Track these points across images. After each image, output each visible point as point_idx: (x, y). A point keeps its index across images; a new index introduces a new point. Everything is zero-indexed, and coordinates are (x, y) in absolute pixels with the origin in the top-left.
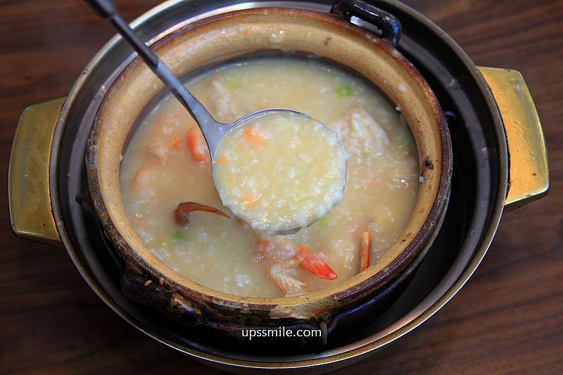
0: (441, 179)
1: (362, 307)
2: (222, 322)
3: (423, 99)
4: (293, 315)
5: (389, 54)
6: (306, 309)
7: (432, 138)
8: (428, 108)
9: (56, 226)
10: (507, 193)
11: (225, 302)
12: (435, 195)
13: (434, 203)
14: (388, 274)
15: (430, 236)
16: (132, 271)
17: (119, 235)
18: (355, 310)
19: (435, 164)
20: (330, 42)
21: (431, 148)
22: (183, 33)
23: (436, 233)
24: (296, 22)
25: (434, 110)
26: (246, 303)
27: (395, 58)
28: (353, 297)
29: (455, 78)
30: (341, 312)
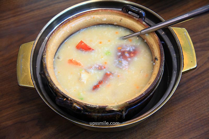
0: (161, 63)
1: (136, 106)
2: (90, 112)
3: (154, 38)
4: (113, 109)
5: (142, 23)
6: (118, 107)
7: (157, 50)
8: (155, 40)
9: (33, 83)
10: (183, 68)
11: (91, 105)
12: (159, 68)
13: (159, 71)
14: (144, 94)
15: (158, 82)
17: (54, 84)
18: (134, 107)
19: (158, 59)
20: (122, 20)
21: (157, 53)
23: (160, 81)
25: (158, 41)
26: (98, 105)
27: (144, 25)
28: (133, 102)
29: (164, 31)
30: (129, 108)
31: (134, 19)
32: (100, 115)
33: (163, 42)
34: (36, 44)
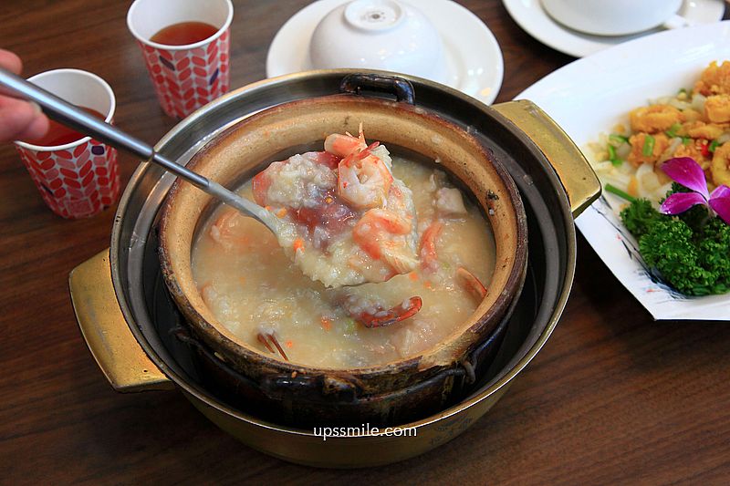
0: (513, 203)
3: (462, 142)
4: (438, 364)
5: (414, 113)
6: (447, 353)
7: (485, 173)
8: (470, 149)
11: (372, 370)
12: (514, 217)
13: (517, 224)
18: (488, 342)
20: (348, 121)
21: (488, 182)
22: (209, 149)
24: (310, 111)
25: (477, 147)
26: (394, 364)
27: (419, 115)
29: (469, 125)
30: (476, 348)
31: (386, 107)
32: (404, 392)
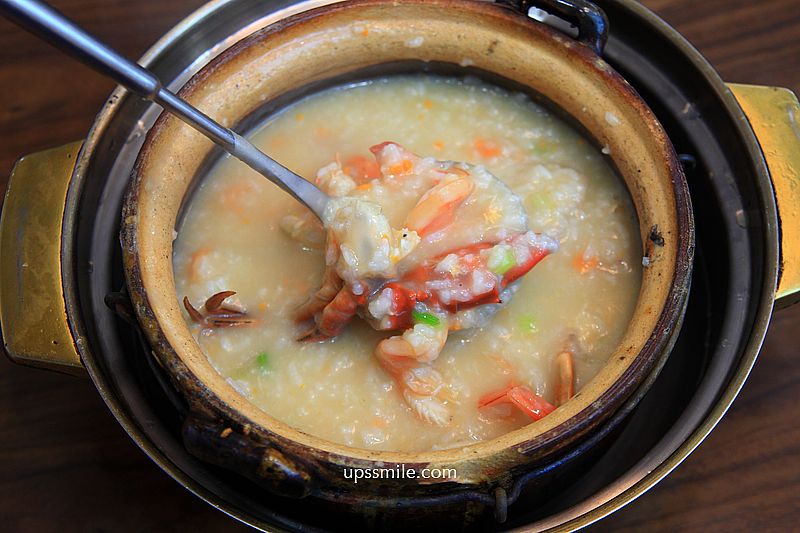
0: (677, 261)
1: (559, 463)
2: (342, 492)
3: (646, 136)
5: (592, 66)
6: (474, 467)
7: (662, 196)
8: (653, 150)
9: (76, 345)
10: (779, 281)
12: (669, 285)
13: (668, 299)
14: (600, 411)
15: (663, 349)
16: (198, 414)
17: (177, 357)
18: (549, 468)
19: (667, 237)
20: (496, 49)
21: (660, 211)
22: (268, 36)
23: (671, 345)
24: (442, 17)
25: (664, 153)
26: (380, 460)
27: (600, 72)
28: (547, 447)
29: (691, 101)
30: (527, 472)
32: (392, 502)
33: (686, 157)
34: (88, 155)
